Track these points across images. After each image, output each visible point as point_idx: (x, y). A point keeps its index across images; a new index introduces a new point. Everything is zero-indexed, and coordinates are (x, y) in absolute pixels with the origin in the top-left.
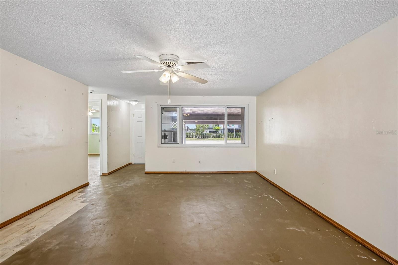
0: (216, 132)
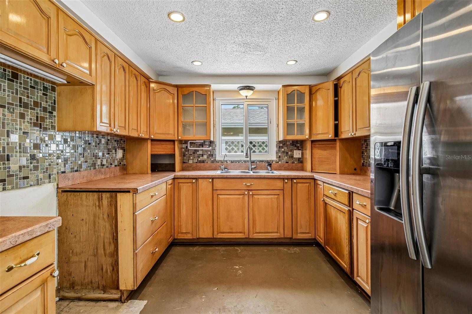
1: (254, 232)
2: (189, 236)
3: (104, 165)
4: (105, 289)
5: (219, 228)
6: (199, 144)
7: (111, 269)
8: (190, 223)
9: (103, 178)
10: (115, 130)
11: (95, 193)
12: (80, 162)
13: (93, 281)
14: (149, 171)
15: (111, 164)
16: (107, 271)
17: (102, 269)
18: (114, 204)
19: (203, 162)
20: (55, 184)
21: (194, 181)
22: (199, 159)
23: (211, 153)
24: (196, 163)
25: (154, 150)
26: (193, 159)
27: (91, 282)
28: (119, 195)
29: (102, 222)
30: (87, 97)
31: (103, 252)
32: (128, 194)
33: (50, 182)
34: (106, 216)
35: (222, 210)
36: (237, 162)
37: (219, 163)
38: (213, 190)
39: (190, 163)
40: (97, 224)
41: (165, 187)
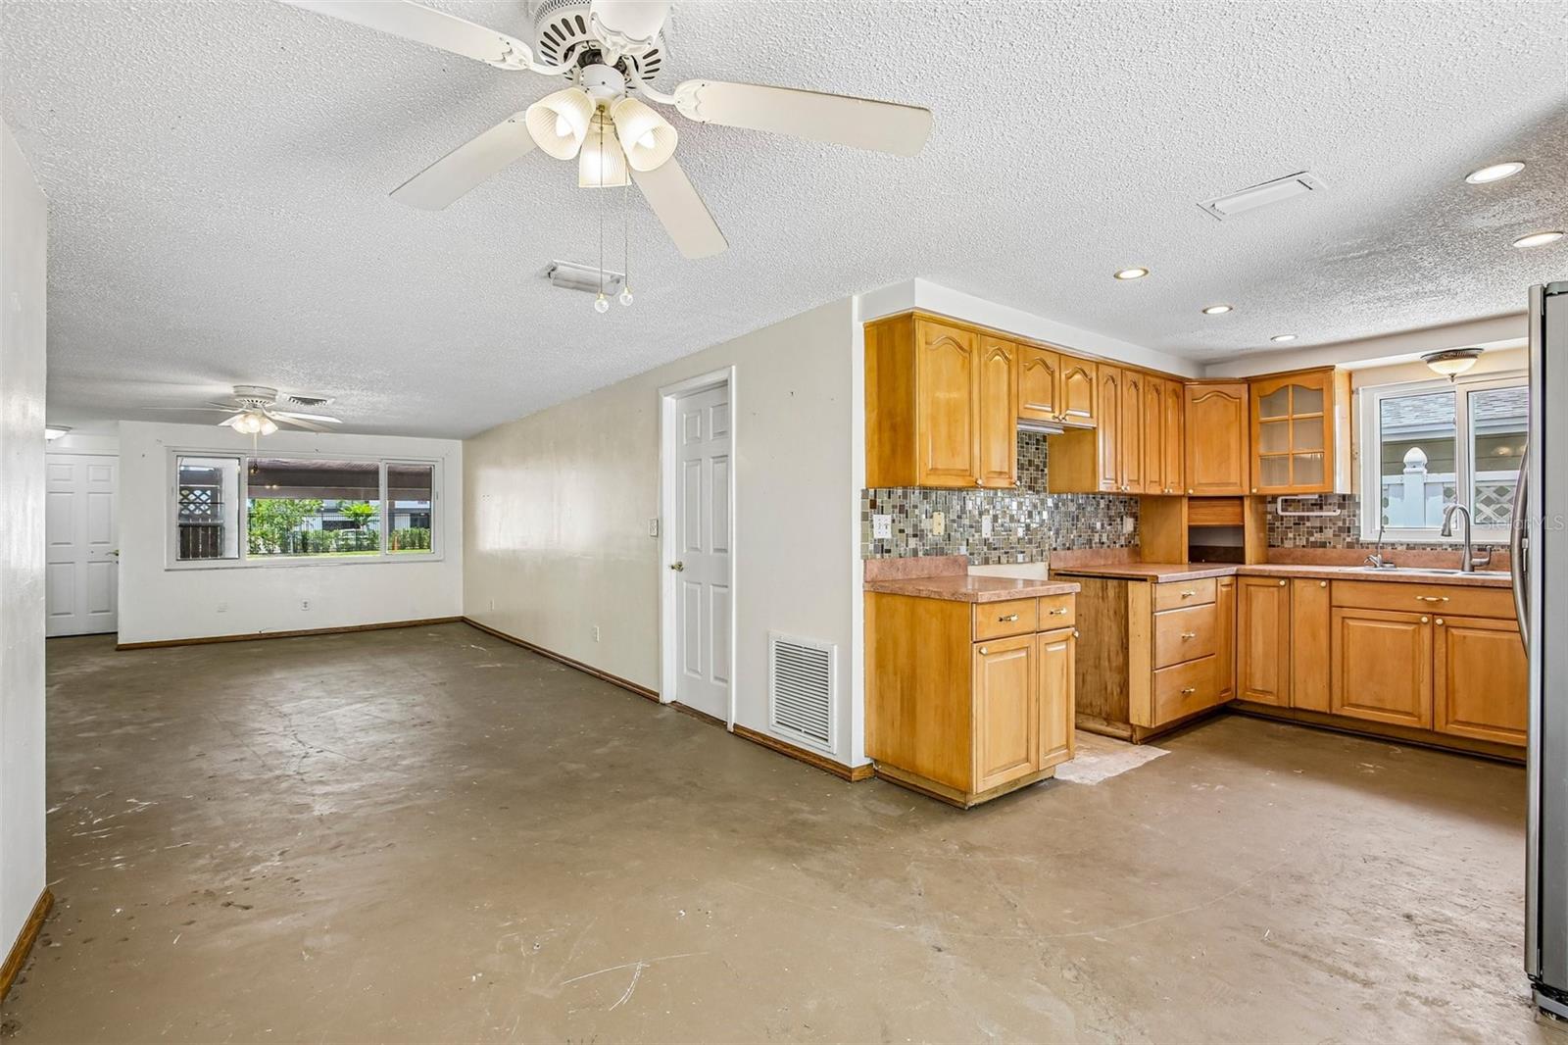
0: (354, 525)
1: (1450, 719)
2: (1270, 700)
3: (1103, 543)
4: (1108, 720)
5: (1345, 695)
6: (1310, 502)
7: (1119, 690)
8: (1273, 671)
9: (1103, 563)
10: (1123, 488)
11: (1098, 580)
12: (1072, 537)
13: (1094, 703)
14: (1185, 558)
15: (1115, 543)
16: (1113, 694)
17: (1106, 688)
18: (1123, 598)
19: (1323, 545)
20: (1047, 564)
21: (1282, 583)
22: (1312, 539)
23: (1344, 523)
24: (1303, 546)
25: (1194, 517)
26: (1295, 539)
27: (1091, 704)
28: (1130, 583)
29: (1106, 622)
30: (1087, 447)
31: (1107, 663)
32: (1144, 583)
33: (1042, 561)
34: (1112, 613)
35: (1353, 652)
36: (1429, 549)
37: (1368, 548)
38: (1331, 606)
39: (1286, 546)
40: (1100, 624)
41: (1213, 587)
